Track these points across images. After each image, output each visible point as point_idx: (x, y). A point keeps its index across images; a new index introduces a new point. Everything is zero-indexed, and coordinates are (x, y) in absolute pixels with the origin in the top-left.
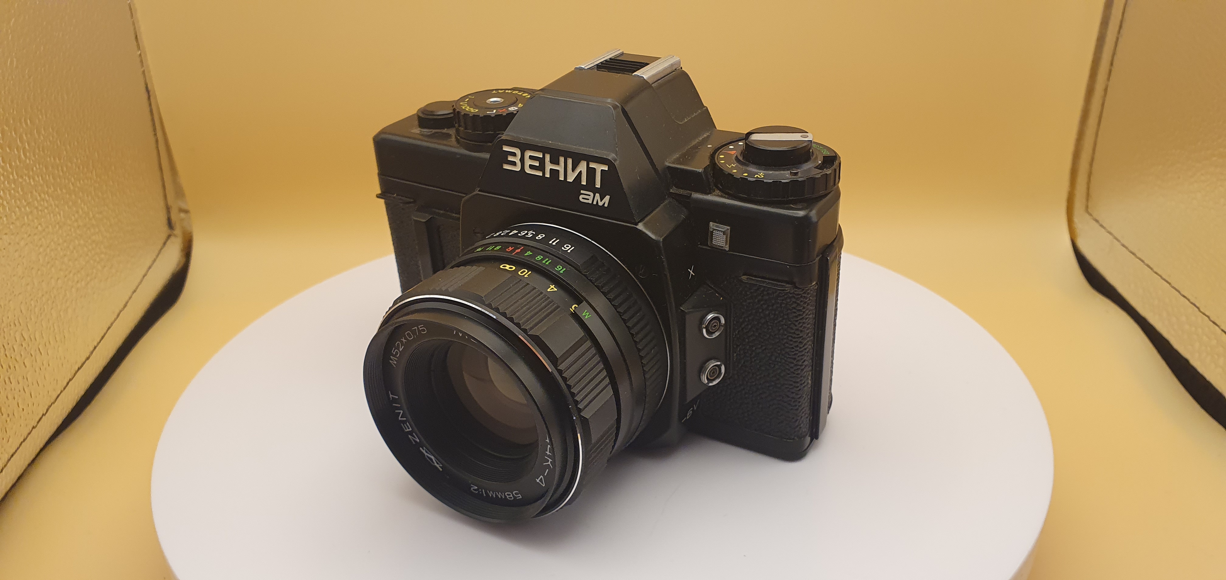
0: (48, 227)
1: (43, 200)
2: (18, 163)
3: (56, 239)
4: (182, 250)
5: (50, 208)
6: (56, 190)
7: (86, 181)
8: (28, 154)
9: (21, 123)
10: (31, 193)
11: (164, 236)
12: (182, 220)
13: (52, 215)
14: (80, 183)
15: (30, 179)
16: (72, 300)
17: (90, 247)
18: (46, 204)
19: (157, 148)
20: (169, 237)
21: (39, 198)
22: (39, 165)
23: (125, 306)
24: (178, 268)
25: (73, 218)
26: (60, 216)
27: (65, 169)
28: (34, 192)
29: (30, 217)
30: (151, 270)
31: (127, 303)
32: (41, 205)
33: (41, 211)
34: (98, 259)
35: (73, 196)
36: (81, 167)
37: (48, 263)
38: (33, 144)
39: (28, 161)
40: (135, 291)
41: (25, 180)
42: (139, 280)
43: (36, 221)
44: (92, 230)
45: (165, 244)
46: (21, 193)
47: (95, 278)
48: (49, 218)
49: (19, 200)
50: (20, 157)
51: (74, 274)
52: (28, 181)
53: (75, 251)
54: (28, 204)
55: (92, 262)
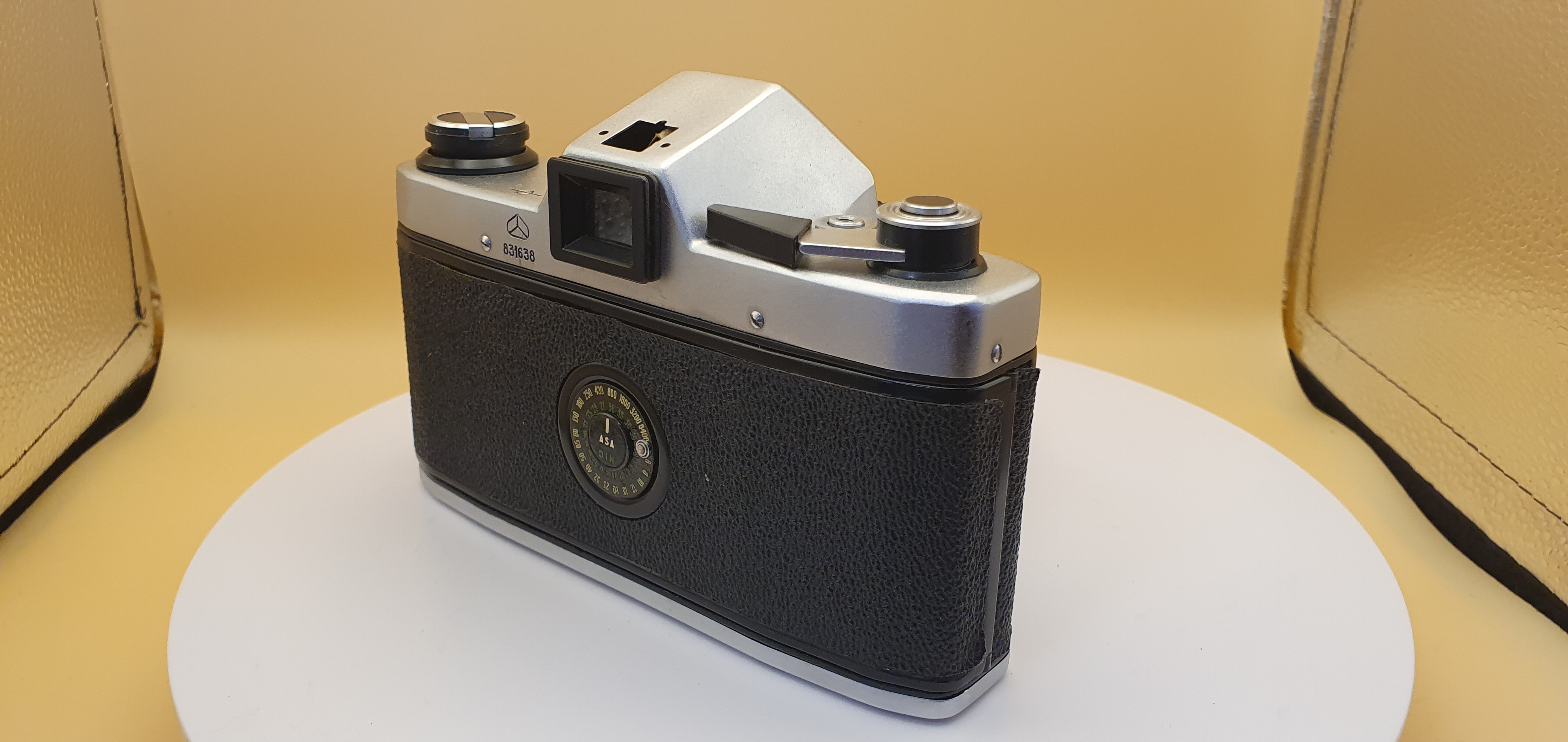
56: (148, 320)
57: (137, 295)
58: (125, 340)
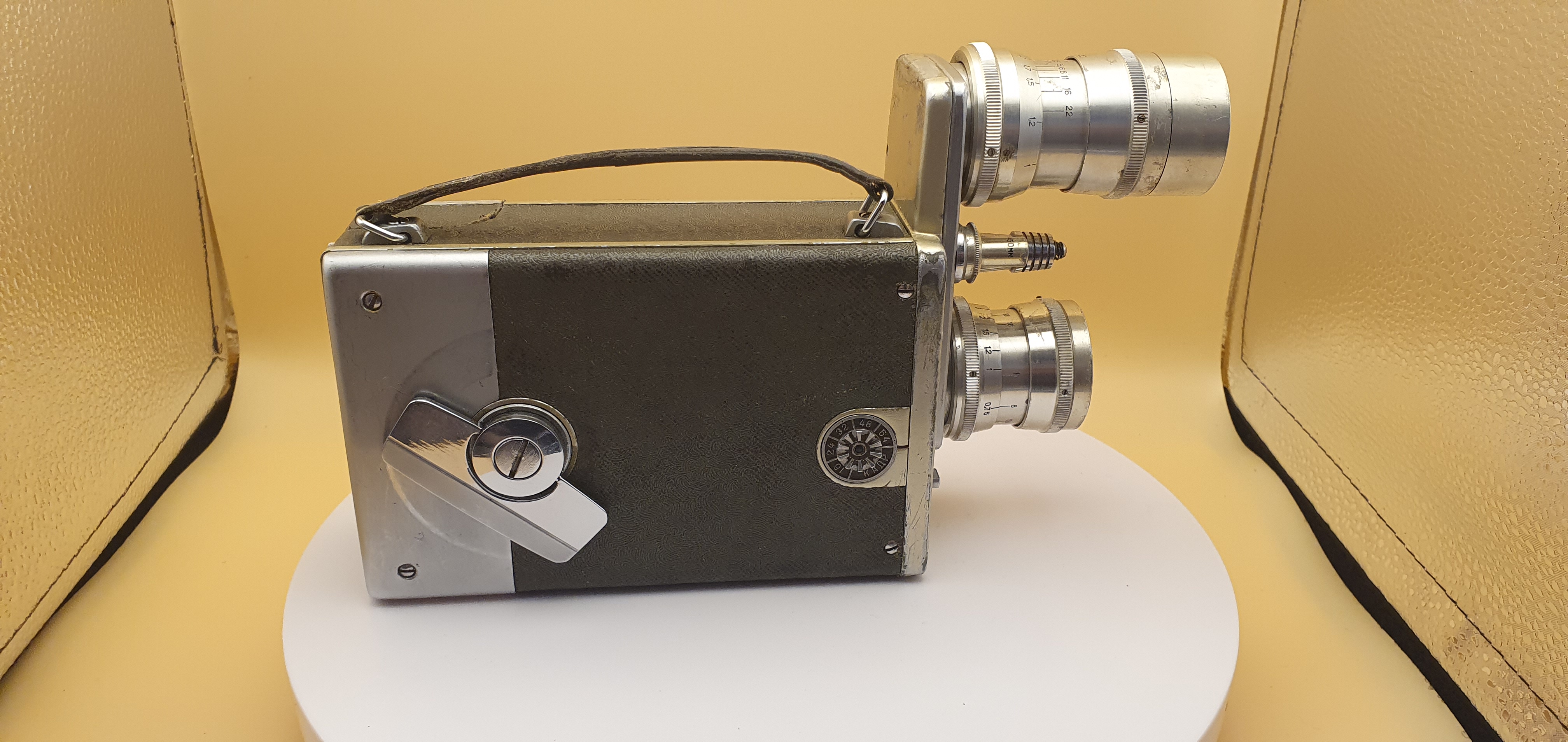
0: (89, 351)
1: (87, 321)
2: (64, 283)
3: (97, 364)
4: (227, 376)
5: (93, 330)
6: (99, 310)
7: (130, 300)
8: (75, 272)
9: (69, 240)
10: (75, 313)
11: (209, 360)
12: (229, 341)
13: (94, 337)
14: (124, 302)
16: (110, 431)
17: (131, 372)
18: (89, 327)
19: (206, 261)
20: (214, 360)
21: (82, 319)
22: (85, 284)
23: (166, 437)
24: (222, 396)
25: (115, 342)
26: (102, 338)
27: (110, 286)
28: (78, 312)
29: (73, 341)
30: (192, 399)
31: (167, 433)
32: (84, 327)
33: (83, 333)
34: (138, 386)
35: (117, 318)
36: (127, 285)
37: (89, 389)
38: (80, 261)
39: (74, 280)
40: (175, 422)
41: (70, 302)
43: (78, 344)
44: (134, 354)
45: (209, 368)
46: (66, 314)
47: (135, 406)
48: (91, 341)
49: (63, 321)
50: (66, 275)
51: (114, 402)
52: (73, 301)
53: (115, 377)
54: (72, 326)
55: (132, 389)
56: (224, 354)
57: (215, 333)
58: (205, 374)
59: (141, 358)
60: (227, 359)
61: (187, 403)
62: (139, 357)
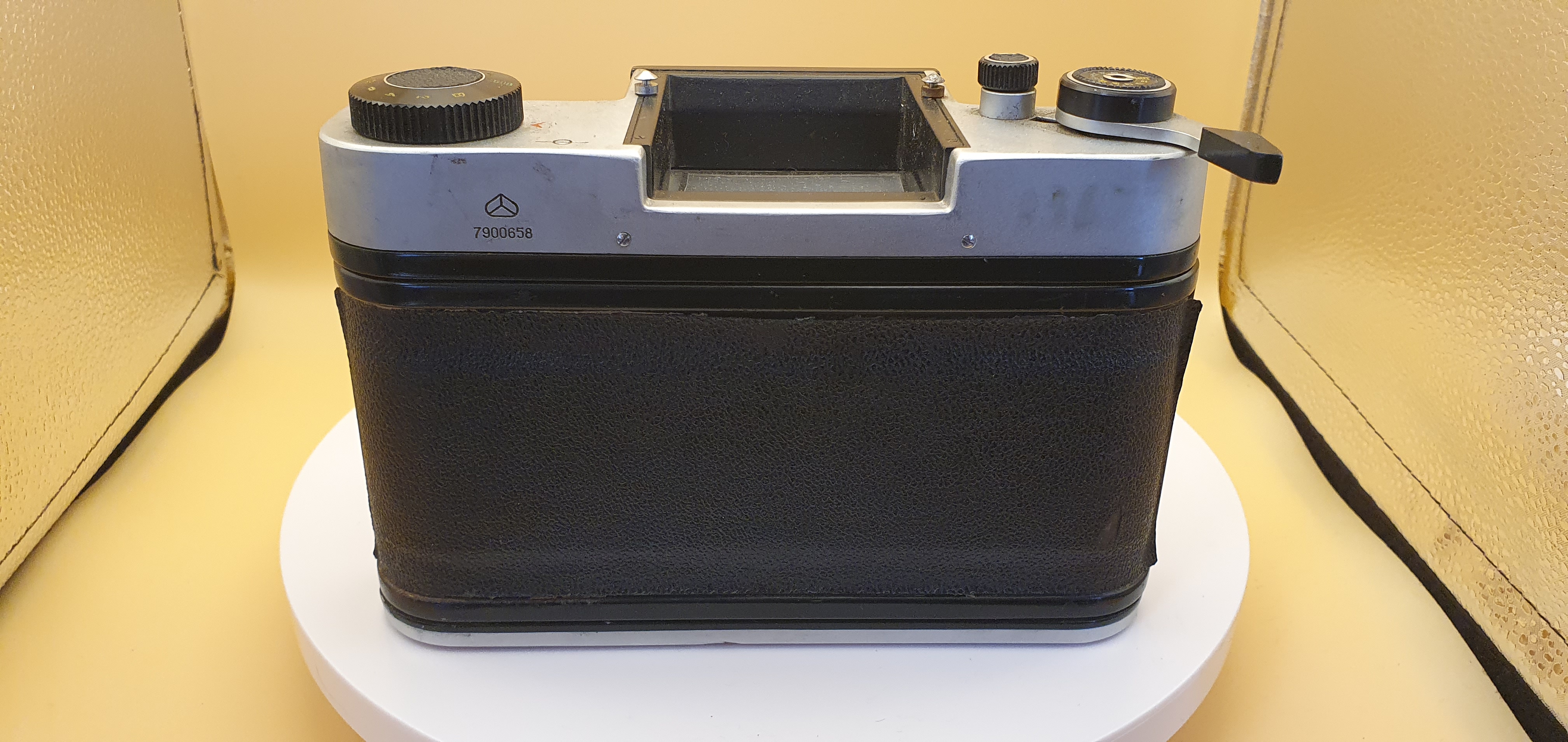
0: (96, 257)
1: (93, 227)
2: (71, 186)
3: (103, 271)
4: (227, 294)
5: (99, 236)
6: (104, 217)
7: (133, 210)
8: (80, 177)
9: (74, 144)
10: (83, 219)
11: (210, 277)
12: (227, 259)
13: (100, 244)
14: (128, 212)
15: (81, 205)
16: (116, 340)
17: (135, 283)
18: (95, 232)
19: (205, 176)
20: (214, 276)
21: (89, 226)
22: (90, 190)
23: (167, 350)
24: (221, 314)
25: (120, 249)
26: (108, 246)
27: (114, 194)
28: (85, 218)
29: (80, 247)
30: (194, 312)
31: (170, 346)
32: (91, 234)
33: (91, 239)
34: (142, 297)
35: (121, 225)
36: (129, 195)
37: (96, 296)
38: (85, 166)
39: (80, 185)
40: (177, 335)
41: (77, 206)
42: (182, 324)
43: (85, 249)
44: (138, 263)
45: (209, 284)
46: (73, 219)
47: (139, 316)
48: (97, 248)
49: (71, 226)
50: (72, 180)
51: (119, 311)
52: (79, 206)
53: (121, 285)
54: (80, 231)
55: (137, 299)
59: (145, 270)
60: (226, 276)
61: (189, 317)
62: (143, 268)
